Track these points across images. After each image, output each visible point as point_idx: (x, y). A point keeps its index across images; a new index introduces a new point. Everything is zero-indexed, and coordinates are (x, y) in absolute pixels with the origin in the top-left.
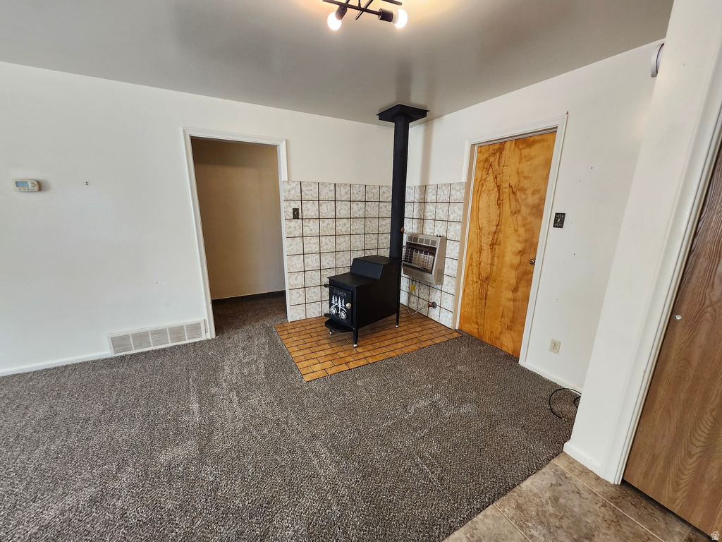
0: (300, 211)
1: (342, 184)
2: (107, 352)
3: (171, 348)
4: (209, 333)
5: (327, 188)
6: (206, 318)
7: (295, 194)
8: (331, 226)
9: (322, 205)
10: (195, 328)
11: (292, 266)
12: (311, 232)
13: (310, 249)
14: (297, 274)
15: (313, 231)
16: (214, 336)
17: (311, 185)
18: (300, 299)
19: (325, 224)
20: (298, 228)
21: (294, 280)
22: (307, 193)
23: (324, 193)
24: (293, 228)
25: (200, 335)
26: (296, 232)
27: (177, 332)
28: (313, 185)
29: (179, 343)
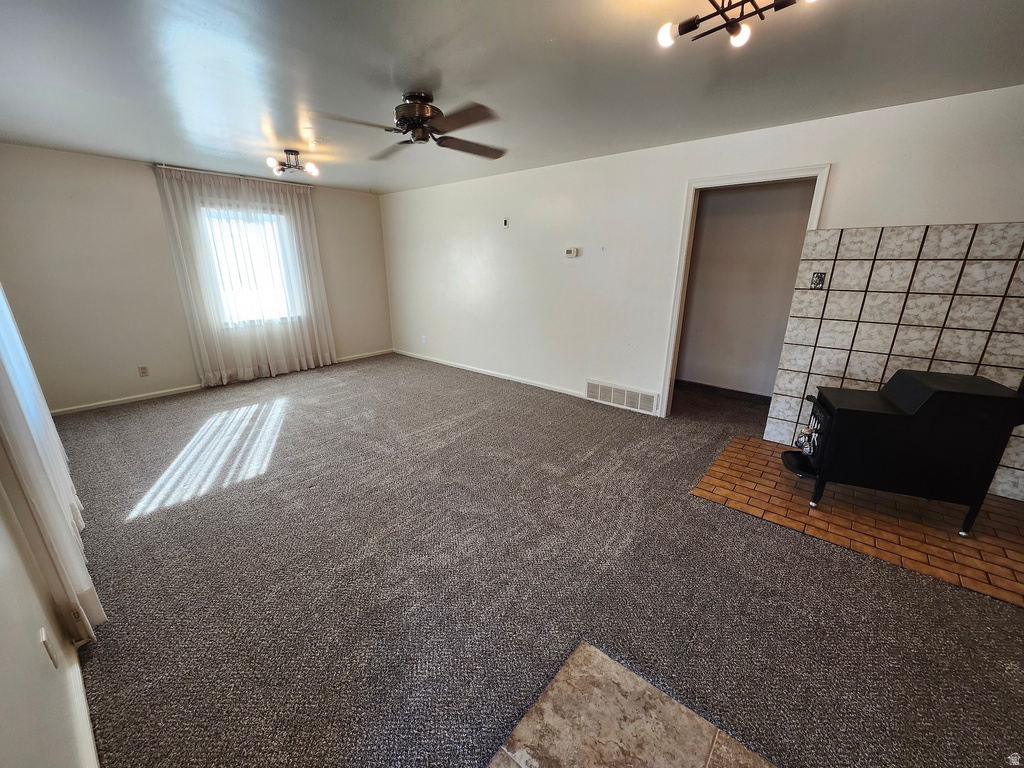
0: (828, 278)
1: (947, 226)
2: (582, 394)
3: (623, 410)
4: (660, 410)
5: (904, 237)
6: (661, 393)
7: (827, 248)
8: (891, 306)
9: (878, 268)
10: (648, 400)
11: (790, 360)
12: (840, 313)
13: (831, 340)
14: (794, 374)
15: (846, 312)
16: (663, 416)
17: (862, 234)
18: (790, 413)
19: (879, 301)
20: (815, 303)
21: (786, 381)
22: (852, 247)
23: (892, 246)
24: (806, 304)
25: (651, 410)
26: (810, 309)
27: (633, 397)
28: (870, 233)
29: (632, 409)
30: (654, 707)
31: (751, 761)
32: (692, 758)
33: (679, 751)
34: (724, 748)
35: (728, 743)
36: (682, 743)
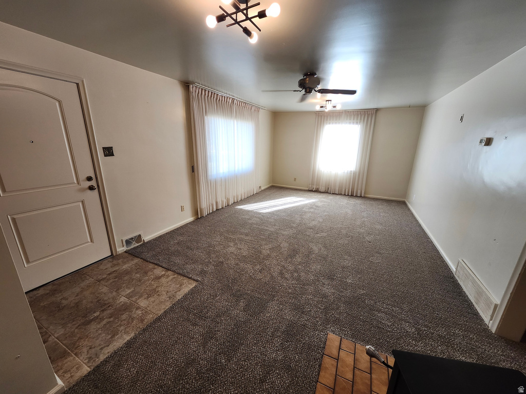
4: (492, 322)
16: (493, 330)
25: (487, 315)
30: (170, 299)
31: (145, 323)
32: (151, 307)
33: (154, 304)
34: (151, 316)
35: (153, 317)
36: (156, 305)
